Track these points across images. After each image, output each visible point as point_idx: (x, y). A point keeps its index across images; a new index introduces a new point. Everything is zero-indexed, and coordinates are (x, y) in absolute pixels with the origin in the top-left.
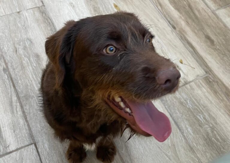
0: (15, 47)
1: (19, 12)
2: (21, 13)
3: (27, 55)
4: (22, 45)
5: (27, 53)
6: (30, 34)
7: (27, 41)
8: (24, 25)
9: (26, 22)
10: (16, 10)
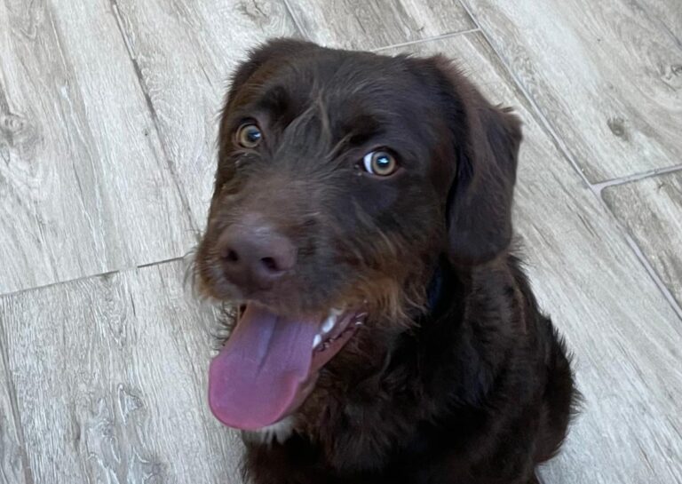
0: (74, 417)
1: (106, 276)
2: (114, 279)
3: (115, 457)
4: (104, 411)
5: (119, 449)
6: (139, 369)
7: (122, 399)
8: (121, 331)
9: (130, 318)
10: (99, 266)
